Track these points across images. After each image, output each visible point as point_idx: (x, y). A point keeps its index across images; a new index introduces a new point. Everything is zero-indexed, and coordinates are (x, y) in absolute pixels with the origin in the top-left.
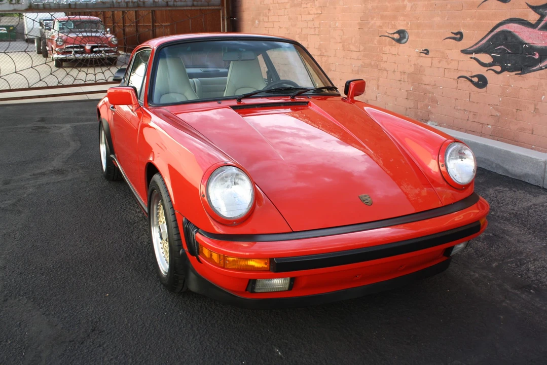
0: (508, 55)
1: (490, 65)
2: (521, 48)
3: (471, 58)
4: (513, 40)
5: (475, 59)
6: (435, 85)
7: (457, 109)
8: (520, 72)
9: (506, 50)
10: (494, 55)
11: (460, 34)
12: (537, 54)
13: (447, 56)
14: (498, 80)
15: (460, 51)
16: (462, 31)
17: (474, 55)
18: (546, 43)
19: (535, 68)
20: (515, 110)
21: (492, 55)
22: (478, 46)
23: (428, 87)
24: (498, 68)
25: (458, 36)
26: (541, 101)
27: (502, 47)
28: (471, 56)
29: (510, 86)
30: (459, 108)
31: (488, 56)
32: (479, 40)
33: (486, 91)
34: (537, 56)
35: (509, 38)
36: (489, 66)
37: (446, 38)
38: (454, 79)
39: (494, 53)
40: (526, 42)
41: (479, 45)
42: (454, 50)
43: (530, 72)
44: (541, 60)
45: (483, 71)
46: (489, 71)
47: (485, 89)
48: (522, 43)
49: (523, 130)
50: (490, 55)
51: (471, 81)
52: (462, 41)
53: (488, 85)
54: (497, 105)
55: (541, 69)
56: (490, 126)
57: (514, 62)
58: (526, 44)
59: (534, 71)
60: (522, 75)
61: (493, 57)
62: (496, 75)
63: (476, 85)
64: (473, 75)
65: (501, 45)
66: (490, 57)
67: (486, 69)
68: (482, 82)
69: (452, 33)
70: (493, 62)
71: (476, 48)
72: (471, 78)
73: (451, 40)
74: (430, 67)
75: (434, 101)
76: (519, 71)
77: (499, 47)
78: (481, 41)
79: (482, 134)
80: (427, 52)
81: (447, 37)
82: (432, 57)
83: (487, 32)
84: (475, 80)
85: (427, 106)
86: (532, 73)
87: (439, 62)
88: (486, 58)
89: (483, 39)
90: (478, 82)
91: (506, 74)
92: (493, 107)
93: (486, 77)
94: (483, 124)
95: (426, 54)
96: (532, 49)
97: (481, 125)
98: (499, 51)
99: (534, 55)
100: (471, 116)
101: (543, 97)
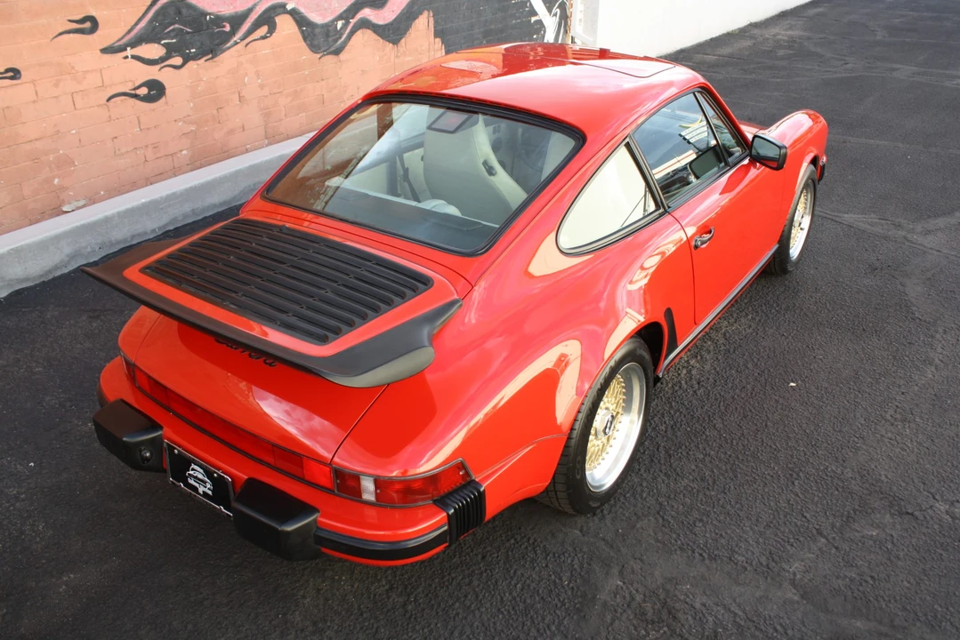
0: (188, 37)
1: (162, 59)
2: (204, 22)
3: (126, 57)
4: (190, 12)
5: (134, 57)
6: (58, 132)
7: (122, 154)
8: (210, 56)
9: (182, 30)
10: (166, 41)
11: (92, 19)
12: (228, 25)
13: (73, 68)
14: (181, 80)
15: (99, 52)
16: (93, 13)
17: (129, 52)
18: (235, 8)
19: (228, 45)
20: (215, 112)
21: (163, 42)
22: (133, 34)
23: (38, 145)
24: (178, 61)
25: (88, 25)
26: (245, 85)
27: (177, 26)
28: (124, 54)
29: (201, 80)
30: (123, 150)
31: (156, 45)
32: (133, 23)
33: (167, 103)
34: (228, 28)
35: (184, 11)
36: (163, 62)
37: (61, 34)
38: (99, 106)
39: (165, 39)
40: (209, 11)
41: (135, 31)
42: (86, 51)
43: (224, 51)
44: (233, 32)
45: (153, 73)
46: (163, 70)
47: (163, 99)
48: (204, 14)
49: (231, 132)
50: (159, 43)
51: (136, 96)
52: (99, 32)
53: (167, 91)
54: (189, 116)
55: (236, 43)
56: (184, 152)
57: (198, 44)
58: (210, 14)
59: (229, 48)
60: (215, 59)
61: (163, 45)
62: (176, 71)
63: (148, 99)
64: (137, 85)
65: (174, 24)
66: (161, 47)
67: (158, 67)
68: (156, 91)
69: (70, 21)
70: (166, 53)
71: (131, 39)
72: (133, 92)
73: (71, 35)
74: (34, 102)
75: (65, 163)
76: (208, 54)
77: (171, 28)
78: (136, 24)
79: (176, 172)
80: (14, 74)
81: (61, 31)
82: (33, 82)
83: (145, 8)
84: (143, 91)
85: (49, 181)
86: (227, 52)
87: (56, 85)
88: (153, 50)
89: (140, 20)
90: (149, 92)
91: (192, 65)
92: (185, 122)
93: (160, 80)
94: (172, 155)
95: (12, 78)
96: (218, 20)
97: (170, 158)
98: (172, 34)
99: (224, 27)
100: (150, 154)
101: (246, 79)
